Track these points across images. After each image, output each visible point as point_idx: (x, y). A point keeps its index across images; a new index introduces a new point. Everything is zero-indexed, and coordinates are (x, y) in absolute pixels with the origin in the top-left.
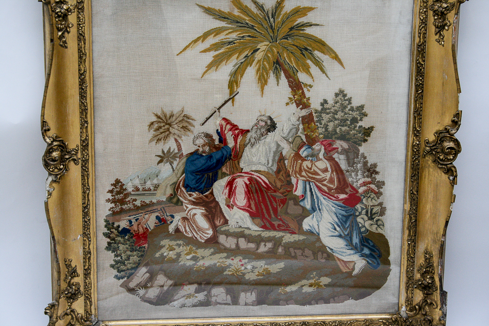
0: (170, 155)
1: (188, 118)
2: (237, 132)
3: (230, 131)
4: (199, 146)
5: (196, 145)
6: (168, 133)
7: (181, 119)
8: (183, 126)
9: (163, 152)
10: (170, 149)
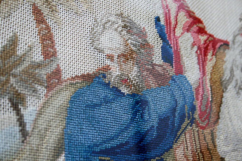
0: (16, 65)
2: (203, 38)
3: (188, 31)
4: (110, 57)
5: (101, 51)
10: (13, 42)
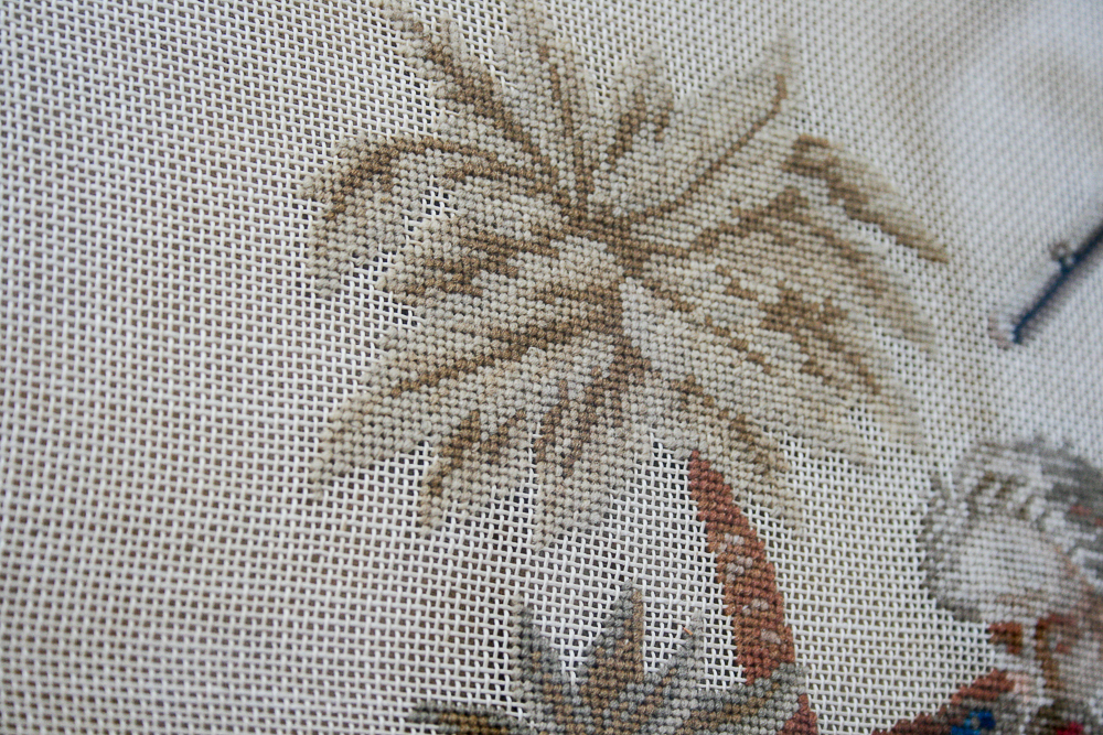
1: (856, 207)
6: (594, 354)
7: (759, 182)
8: (789, 297)
9: (533, 657)
10: (627, 623)
